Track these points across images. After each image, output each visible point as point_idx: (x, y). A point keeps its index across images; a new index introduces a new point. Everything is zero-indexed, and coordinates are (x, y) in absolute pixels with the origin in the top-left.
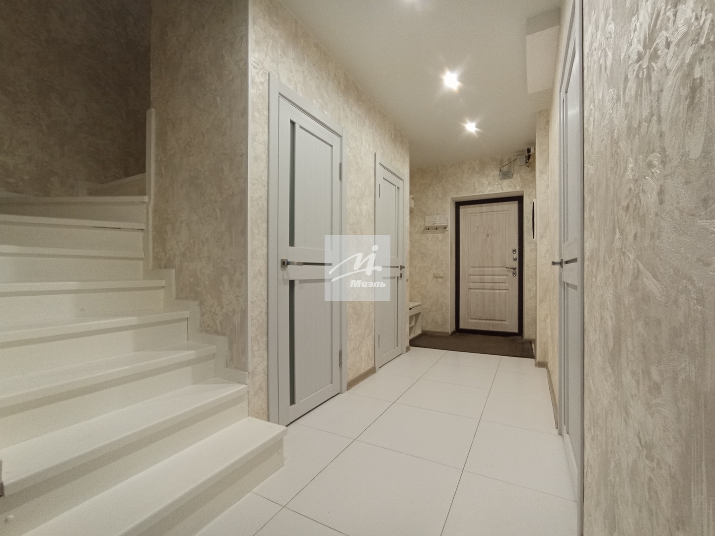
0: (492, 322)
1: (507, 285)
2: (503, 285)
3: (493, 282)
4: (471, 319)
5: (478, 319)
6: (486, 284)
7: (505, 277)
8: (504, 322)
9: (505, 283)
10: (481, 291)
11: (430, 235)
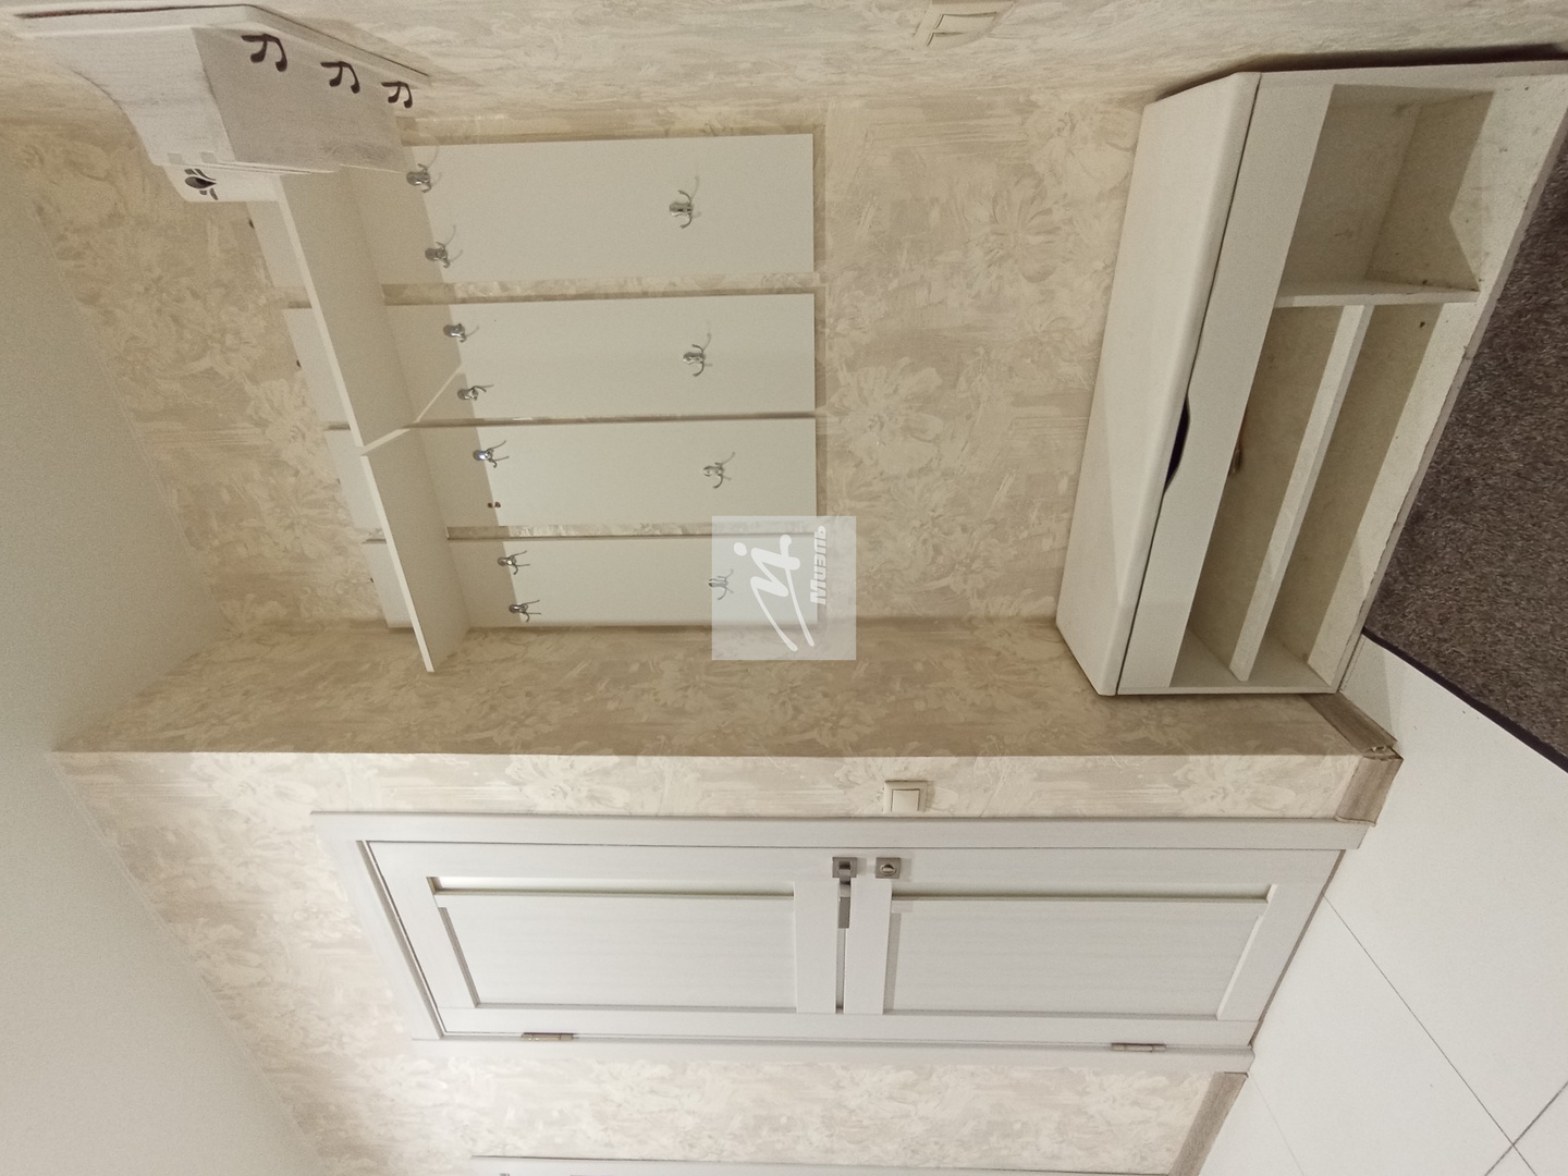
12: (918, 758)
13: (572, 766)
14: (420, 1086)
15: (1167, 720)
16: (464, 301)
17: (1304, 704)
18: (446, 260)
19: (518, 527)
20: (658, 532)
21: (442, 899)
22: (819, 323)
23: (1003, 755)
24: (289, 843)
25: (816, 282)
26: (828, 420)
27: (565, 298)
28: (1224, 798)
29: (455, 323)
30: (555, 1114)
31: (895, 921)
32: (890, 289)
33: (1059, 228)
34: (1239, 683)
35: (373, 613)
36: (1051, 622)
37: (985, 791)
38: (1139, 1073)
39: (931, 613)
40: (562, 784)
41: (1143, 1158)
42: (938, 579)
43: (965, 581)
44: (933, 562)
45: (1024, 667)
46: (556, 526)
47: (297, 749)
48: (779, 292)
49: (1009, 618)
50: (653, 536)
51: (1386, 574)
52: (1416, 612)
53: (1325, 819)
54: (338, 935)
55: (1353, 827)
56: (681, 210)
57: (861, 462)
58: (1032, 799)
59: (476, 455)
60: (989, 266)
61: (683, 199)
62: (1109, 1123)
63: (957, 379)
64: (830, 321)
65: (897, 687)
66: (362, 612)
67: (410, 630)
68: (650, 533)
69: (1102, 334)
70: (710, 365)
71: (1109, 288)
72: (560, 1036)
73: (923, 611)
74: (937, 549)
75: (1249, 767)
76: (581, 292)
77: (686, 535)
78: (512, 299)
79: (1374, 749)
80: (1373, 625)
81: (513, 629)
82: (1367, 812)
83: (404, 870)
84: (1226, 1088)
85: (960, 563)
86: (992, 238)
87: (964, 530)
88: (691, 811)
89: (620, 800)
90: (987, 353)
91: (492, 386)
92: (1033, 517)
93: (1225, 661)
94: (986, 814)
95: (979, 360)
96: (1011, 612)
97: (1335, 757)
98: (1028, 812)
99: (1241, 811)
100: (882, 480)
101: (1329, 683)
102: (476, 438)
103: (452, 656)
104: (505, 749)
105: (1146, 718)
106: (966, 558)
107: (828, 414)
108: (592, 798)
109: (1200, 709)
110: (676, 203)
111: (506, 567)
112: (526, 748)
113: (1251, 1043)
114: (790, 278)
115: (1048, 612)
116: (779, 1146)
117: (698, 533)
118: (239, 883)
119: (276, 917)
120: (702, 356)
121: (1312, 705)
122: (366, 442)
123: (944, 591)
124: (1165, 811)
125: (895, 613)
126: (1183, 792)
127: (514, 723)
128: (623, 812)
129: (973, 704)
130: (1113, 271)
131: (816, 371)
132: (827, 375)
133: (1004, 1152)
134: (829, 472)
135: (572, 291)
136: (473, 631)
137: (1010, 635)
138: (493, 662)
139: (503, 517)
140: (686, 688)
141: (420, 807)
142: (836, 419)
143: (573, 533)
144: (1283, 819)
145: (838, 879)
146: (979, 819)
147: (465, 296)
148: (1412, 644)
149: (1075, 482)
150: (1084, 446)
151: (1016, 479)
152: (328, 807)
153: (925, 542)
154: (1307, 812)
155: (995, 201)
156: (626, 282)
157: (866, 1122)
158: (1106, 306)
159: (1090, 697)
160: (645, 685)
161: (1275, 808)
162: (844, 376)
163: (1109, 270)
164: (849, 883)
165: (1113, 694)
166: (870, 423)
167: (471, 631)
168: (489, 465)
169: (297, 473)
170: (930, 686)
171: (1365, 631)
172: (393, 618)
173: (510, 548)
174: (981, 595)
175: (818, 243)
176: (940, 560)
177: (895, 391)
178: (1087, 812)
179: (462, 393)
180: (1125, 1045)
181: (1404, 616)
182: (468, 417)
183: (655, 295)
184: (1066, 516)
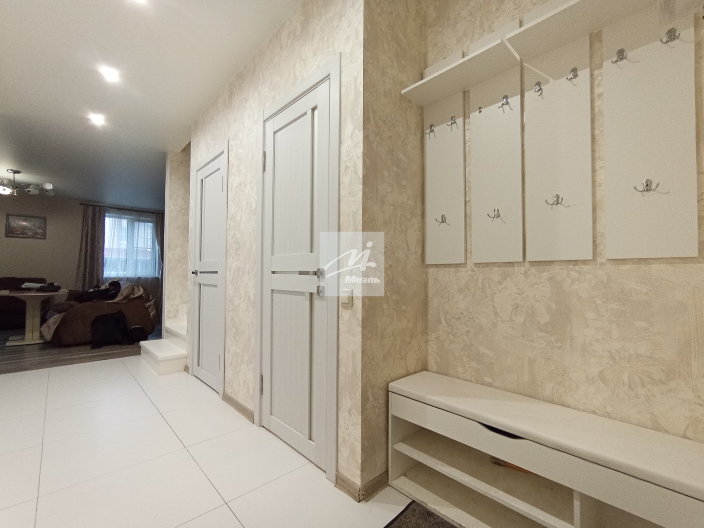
12: (361, 303)
13: (358, 158)
14: (250, 116)
15: (377, 411)
16: (592, 75)
17: (384, 470)
18: (617, 61)
19: (470, 123)
20: (467, 189)
21: (309, 113)
22: (576, 262)
23: (362, 339)
24: (330, 46)
25: (600, 260)
26: (522, 268)
27: (593, 129)
28: (345, 428)
29: (579, 73)
30: (241, 168)
31: (302, 294)
32: (596, 299)
33: (633, 390)
34: (393, 444)
35: (430, 62)
36: (425, 369)
37: (348, 331)
38: (254, 385)
39: (430, 316)
40: (352, 154)
41: (229, 383)
42: (445, 319)
43: (443, 331)
44: (453, 317)
45: (403, 353)
46: (470, 141)
47: (364, 40)
48: (594, 242)
49: (427, 351)
50: (465, 187)
51: (438, 516)
52: (420, 524)
53: (337, 467)
54: (297, 73)
55: (334, 478)
56: (647, 185)
57: (501, 284)
58: (345, 350)
59: (506, 97)
60: (609, 352)
61: (654, 186)
62: (239, 371)
63: (544, 332)
64: (577, 268)
65: (394, 297)
66: (431, 56)
67: (422, 78)
68: (467, 186)
69: (569, 407)
70: (552, 208)
71: (594, 413)
72: (264, 166)
73: (431, 312)
74: (459, 318)
75: (356, 440)
76: (596, 137)
77: (466, 202)
78: (592, 101)
79: (363, 493)
80: (416, 505)
81: (423, 127)
82: (339, 484)
83: (320, 96)
84: (249, 415)
85: (452, 329)
86: (627, 354)
87: (467, 332)
88: (341, 209)
89: (345, 179)
90: (558, 348)
91: (543, 99)
92: (473, 364)
93: (404, 440)
94: (340, 331)
95: (554, 343)
96: (430, 352)
97: (360, 476)
98: (341, 348)
99: (340, 435)
100: (492, 294)
101: (393, 482)
102: (514, 95)
103: (410, 101)
104: (365, 128)
105: (378, 402)
106: (454, 332)
107: (525, 268)
108: (346, 168)
109: (382, 425)
110: (651, 182)
111: (451, 120)
112: (366, 138)
113: (263, 427)
114: (603, 247)
115: (430, 367)
116: (231, 251)
117: (467, 208)
118: (315, 29)
119: (304, 47)
120: (557, 203)
121: (383, 473)
122: (509, 40)
123: (440, 322)
124: (340, 405)
125: (430, 299)
126: (347, 412)
127: (377, 132)
128: (341, 181)
129: (385, 329)
130: (606, 417)
131: (548, 261)
132: (546, 267)
133: (230, 333)
134: (496, 269)
135: (597, 132)
136: (421, 109)
137: (419, 350)
138: (407, 120)
139: (474, 115)
140: (394, 206)
141: (343, 97)
142: (523, 272)
143: (467, 149)
144: (337, 451)
145: (316, 270)
146: (338, 328)
147: (595, 76)
148: (406, 518)
149: (490, 385)
150: (508, 391)
151: (491, 357)
152: (343, 59)
153: (462, 313)
154: (340, 461)
155: (650, 357)
156: (602, 160)
157: (238, 283)
158: (585, 411)
159: (388, 380)
160: (395, 188)
161: (341, 448)
162: (545, 275)
163: (606, 415)
164: (315, 275)
165: (389, 390)
166: (520, 288)
167: (422, 109)
168: (500, 104)
169: (497, 10)
170: (395, 312)
171: (414, 501)
172: (427, 71)
173: (460, 121)
174: (438, 338)
175: (623, 261)
176: (454, 320)
177: (537, 301)
178: (340, 372)
179: (538, 84)
180: (262, 380)
181: (418, 519)
182: (526, 89)
183: (593, 176)
184: (473, 379)
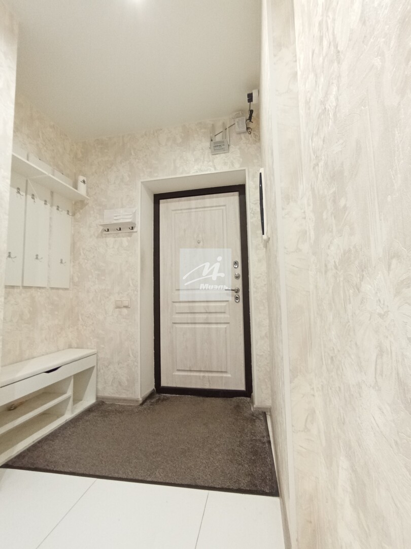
0: (207, 374)
1: (227, 316)
2: (222, 316)
3: (207, 313)
4: (178, 370)
5: (187, 371)
6: (197, 316)
7: (224, 304)
8: (225, 375)
9: (224, 313)
10: (190, 326)
11: (110, 240)
